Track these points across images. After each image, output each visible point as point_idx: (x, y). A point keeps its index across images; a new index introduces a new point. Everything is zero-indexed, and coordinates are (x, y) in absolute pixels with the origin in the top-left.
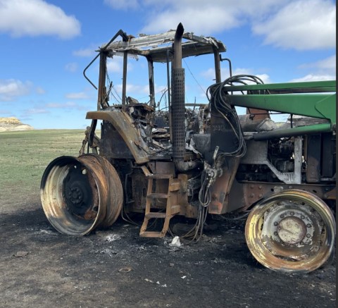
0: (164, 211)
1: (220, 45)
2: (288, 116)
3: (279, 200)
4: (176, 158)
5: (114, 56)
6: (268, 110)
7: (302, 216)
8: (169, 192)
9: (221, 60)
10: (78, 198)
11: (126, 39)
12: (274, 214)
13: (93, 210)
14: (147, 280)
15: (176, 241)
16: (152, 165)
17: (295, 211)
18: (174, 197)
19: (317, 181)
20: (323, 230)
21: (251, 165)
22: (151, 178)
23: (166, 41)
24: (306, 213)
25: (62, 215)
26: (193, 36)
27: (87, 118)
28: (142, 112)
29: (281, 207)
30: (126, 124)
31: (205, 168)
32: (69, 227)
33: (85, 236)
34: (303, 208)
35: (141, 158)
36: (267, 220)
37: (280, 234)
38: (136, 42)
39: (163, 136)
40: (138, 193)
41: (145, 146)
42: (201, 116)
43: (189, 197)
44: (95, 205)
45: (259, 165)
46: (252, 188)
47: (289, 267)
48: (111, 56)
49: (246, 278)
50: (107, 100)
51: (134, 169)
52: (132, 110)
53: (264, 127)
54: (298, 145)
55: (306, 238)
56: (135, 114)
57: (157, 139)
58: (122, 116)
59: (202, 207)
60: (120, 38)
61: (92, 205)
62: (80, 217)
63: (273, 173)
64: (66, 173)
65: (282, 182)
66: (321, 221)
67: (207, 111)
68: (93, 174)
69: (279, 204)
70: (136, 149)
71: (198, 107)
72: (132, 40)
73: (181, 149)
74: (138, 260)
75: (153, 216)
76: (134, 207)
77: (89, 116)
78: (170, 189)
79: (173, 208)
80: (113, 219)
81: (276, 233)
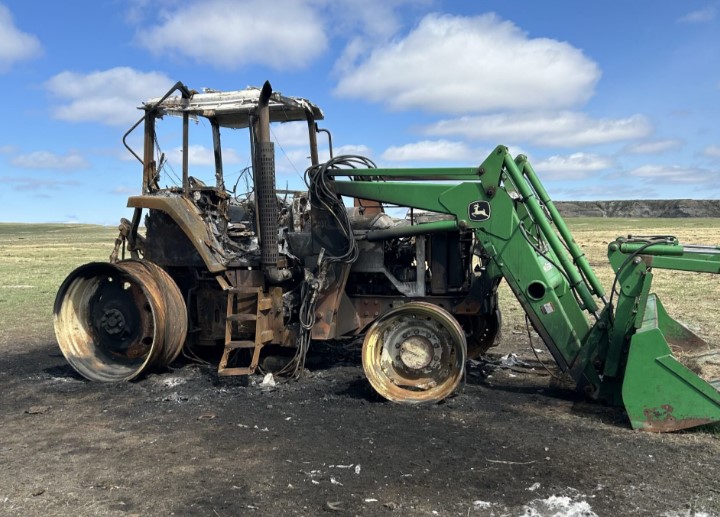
0: (252, 338)
1: (316, 110)
2: (407, 210)
3: (400, 315)
4: (266, 265)
5: (164, 116)
6: (380, 202)
7: (428, 333)
8: (258, 312)
9: (318, 131)
10: (117, 325)
11: (187, 95)
12: (396, 334)
13: (140, 343)
14: (240, 425)
15: (268, 380)
16: (231, 275)
17: (420, 328)
18: (265, 318)
19: (443, 292)
20: (452, 350)
21: (363, 274)
22: (232, 292)
23: (245, 102)
24: (433, 331)
25: (90, 354)
26: (281, 97)
27: (128, 206)
28: (212, 199)
29: (404, 324)
30: (191, 215)
31: (306, 277)
32: (103, 371)
33: (132, 381)
34: (428, 324)
35: (215, 264)
36: (388, 342)
37: (403, 357)
38: (202, 100)
39: (242, 234)
40: (206, 318)
41: (219, 247)
42: (296, 208)
43: (286, 319)
44: (144, 336)
45: (374, 273)
46: (366, 304)
47: (415, 398)
48: (160, 117)
49: (366, 413)
50: (157, 179)
51: (200, 281)
52: (198, 196)
53: (378, 224)
54: (420, 246)
55: (433, 362)
56: (202, 201)
57: (233, 238)
58: (185, 204)
59: (305, 329)
60: (178, 94)
61: (141, 335)
62: (118, 355)
63: (391, 283)
64: (94, 289)
65: (403, 294)
66: (450, 338)
67: (303, 201)
68: (144, 288)
69: (401, 321)
70: (208, 251)
71: (292, 195)
72: (195, 97)
73: (273, 252)
74: (221, 405)
75: (236, 346)
76: (201, 338)
77: (132, 202)
78: (260, 307)
79: (264, 334)
80: (173, 354)
81: (399, 358)
